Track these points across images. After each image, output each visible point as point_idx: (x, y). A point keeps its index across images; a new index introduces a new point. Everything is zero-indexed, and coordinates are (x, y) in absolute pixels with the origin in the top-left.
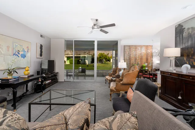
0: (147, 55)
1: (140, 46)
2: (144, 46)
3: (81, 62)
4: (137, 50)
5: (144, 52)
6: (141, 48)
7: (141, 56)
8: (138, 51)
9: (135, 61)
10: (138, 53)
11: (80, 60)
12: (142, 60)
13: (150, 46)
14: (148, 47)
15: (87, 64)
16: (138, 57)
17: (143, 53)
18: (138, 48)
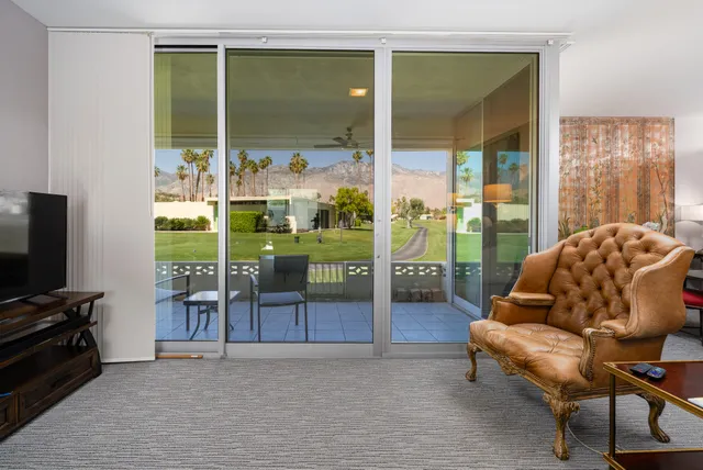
0: (645, 170)
1: (605, 121)
2: (627, 120)
3: (272, 223)
4: (589, 147)
5: (626, 155)
6: (607, 132)
7: (609, 183)
8: (594, 153)
9: (579, 211)
10: (593, 163)
11: (266, 217)
12: (617, 201)
13: (659, 120)
14: (648, 125)
15: (294, 232)
16: (593, 184)
17: (624, 161)
18: (594, 132)
